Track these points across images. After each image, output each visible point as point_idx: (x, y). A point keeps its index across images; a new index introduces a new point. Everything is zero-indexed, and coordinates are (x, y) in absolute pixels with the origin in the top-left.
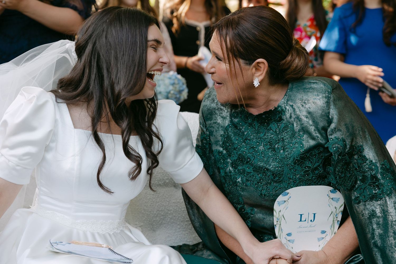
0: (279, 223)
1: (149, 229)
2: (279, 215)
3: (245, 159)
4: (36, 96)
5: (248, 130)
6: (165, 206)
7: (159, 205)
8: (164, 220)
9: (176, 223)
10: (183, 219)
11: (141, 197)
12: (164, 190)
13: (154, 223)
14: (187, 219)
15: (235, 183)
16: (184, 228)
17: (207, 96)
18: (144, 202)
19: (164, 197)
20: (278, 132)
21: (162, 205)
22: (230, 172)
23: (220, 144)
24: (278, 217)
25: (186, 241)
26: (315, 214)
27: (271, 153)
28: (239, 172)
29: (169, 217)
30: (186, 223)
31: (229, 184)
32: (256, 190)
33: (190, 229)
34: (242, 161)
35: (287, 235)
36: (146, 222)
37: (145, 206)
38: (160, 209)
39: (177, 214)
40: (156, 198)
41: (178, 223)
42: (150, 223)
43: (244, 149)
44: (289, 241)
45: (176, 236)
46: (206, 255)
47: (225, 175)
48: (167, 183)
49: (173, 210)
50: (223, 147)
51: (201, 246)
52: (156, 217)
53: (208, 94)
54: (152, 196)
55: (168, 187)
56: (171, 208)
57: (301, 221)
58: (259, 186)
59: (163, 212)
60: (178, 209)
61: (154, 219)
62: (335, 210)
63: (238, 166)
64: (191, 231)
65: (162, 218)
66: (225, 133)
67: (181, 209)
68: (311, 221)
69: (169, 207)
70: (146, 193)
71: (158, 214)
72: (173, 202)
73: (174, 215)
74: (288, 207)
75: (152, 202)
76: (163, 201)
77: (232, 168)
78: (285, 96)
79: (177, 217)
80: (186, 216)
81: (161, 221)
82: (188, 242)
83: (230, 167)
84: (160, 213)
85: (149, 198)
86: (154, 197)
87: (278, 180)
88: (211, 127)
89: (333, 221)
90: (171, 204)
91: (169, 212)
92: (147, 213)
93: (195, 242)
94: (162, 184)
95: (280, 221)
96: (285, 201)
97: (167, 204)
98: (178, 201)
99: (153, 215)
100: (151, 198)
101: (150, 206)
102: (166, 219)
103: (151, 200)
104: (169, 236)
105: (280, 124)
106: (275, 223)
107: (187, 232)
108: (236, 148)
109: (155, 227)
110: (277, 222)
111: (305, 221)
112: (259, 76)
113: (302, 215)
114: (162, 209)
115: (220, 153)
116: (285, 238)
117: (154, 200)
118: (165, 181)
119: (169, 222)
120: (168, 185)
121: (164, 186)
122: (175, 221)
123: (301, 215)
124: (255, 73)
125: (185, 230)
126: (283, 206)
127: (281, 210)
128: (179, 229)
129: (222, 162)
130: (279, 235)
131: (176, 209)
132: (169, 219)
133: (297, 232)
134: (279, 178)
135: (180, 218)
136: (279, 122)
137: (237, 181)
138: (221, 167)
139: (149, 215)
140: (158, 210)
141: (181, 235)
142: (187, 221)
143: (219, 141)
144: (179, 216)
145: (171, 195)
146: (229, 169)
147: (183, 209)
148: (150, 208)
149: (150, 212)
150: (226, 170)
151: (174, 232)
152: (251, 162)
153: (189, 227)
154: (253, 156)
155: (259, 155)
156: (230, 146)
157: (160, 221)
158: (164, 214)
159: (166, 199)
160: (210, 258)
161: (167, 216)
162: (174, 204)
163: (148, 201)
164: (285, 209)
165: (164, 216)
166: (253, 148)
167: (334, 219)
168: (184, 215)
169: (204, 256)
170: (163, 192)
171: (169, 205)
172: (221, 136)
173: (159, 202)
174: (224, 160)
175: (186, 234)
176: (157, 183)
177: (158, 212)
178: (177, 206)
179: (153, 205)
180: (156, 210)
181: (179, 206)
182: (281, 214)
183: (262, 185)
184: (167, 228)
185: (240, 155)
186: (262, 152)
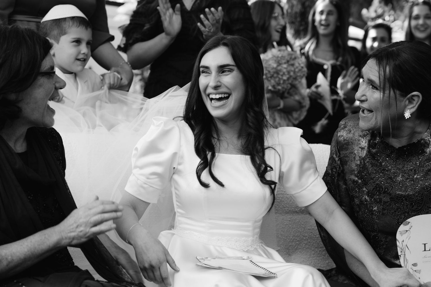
0: (403, 253)
1: (285, 253)
2: (402, 245)
3: (383, 189)
4: (163, 123)
5: (386, 161)
6: (301, 232)
7: (295, 231)
8: (299, 245)
9: (311, 249)
10: (317, 245)
11: (278, 222)
12: (300, 217)
13: (290, 248)
14: (321, 245)
15: (372, 212)
16: (318, 254)
17: (342, 127)
18: (281, 227)
19: (300, 224)
20: (418, 165)
21: (298, 231)
22: (366, 201)
23: (355, 173)
24: (402, 247)
25: (320, 266)
27: (409, 183)
28: (375, 201)
29: (304, 242)
30: (320, 249)
31: (364, 213)
32: (393, 218)
33: (324, 256)
34: (379, 190)
35: (413, 265)
36: (282, 246)
37: (282, 231)
38: (296, 235)
39: (312, 240)
40: (292, 224)
41: (313, 249)
42: (286, 247)
43: (382, 179)
44: (415, 271)
45: (311, 261)
46: (341, 280)
47: (360, 204)
48: (303, 211)
49: (308, 236)
50: (357, 177)
51: (334, 272)
52: (292, 242)
53: (344, 125)
54: (289, 222)
55: (303, 215)
56: (306, 235)
57: (425, 250)
58: (396, 215)
59: (299, 238)
60: (312, 236)
61: (290, 244)
63: (374, 195)
64: (325, 258)
65: (297, 244)
66: (361, 163)
67: (315, 235)
69: (304, 233)
70: (283, 219)
71: (294, 239)
72: (308, 228)
73: (309, 241)
74: (410, 237)
75: (289, 228)
76: (299, 227)
77: (368, 197)
78: (428, 129)
79: (312, 243)
80: (320, 242)
81: (297, 246)
82: (322, 267)
83: (366, 196)
84: (296, 238)
85: (286, 223)
86: (291, 223)
87: (416, 209)
88: (346, 157)
90: (306, 230)
91: (305, 238)
92: (284, 238)
93: (328, 268)
94: (298, 211)
95: (404, 251)
96: (407, 231)
97: (303, 231)
98: (313, 227)
99: (289, 240)
100: (288, 224)
101: (287, 231)
102: (301, 244)
103: (288, 226)
104: (304, 261)
105: (421, 156)
106: (399, 254)
107: (321, 258)
108: (374, 178)
109: (291, 251)
110: (402, 252)
112: (411, 108)
113: (426, 244)
114: (298, 234)
115: (354, 181)
116: (411, 268)
117: (291, 226)
118: (301, 208)
119: (304, 247)
120: (304, 212)
121: (300, 213)
122: (310, 247)
124: (407, 106)
125: (319, 256)
126: (405, 236)
127: (403, 240)
128: (314, 254)
129: (358, 191)
130: (405, 266)
131: (310, 236)
132: (304, 244)
133: (423, 262)
134: (417, 207)
135: (314, 244)
136: (420, 155)
137: (374, 209)
138: (356, 196)
139: (286, 240)
140: (294, 236)
141: (316, 261)
142: (321, 247)
143: (354, 170)
144: (314, 242)
145: (306, 222)
146: (365, 198)
147: (317, 236)
148: (286, 233)
149: (287, 237)
150: (362, 198)
151: (309, 257)
152: (389, 192)
153: (323, 253)
154: (391, 186)
155: (397, 185)
156: (366, 175)
157: (295, 246)
158: (300, 240)
159: (302, 226)
160: (345, 282)
161: (303, 241)
162: (309, 231)
163: (284, 227)
164: (408, 238)
165: (300, 242)
166: (391, 178)
168: (318, 242)
169: (339, 281)
170: (299, 218)
171: (305, 231)
172: (357, 165)
173: (295, 228)
174: (359, 189)
175: (320, 260)
176: (294, 210)
177: (294, 237)
178: (311, 232)
179: (289, 231)
180: (292, 235)
181: (313, 232)
182: (404, 244)
183: (400, 214)
184: (303, 253)
185: (377, 184)
186: (400, 182)
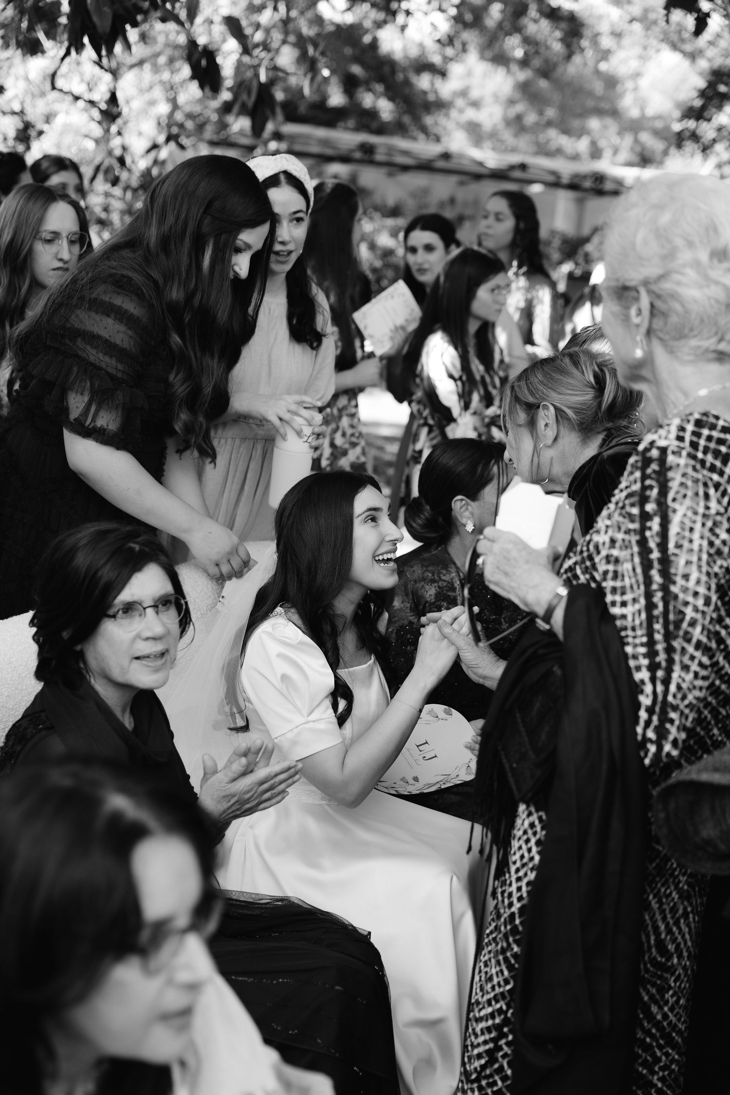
26: (436, 756)
57: (418, 746)
62: (455, 776)
68: (425, 757)
89: (438, 782)
96: (437, 717)
111: (421, 751)
123: (426, 743)
164: (427, 722)
167: (441, 781)
